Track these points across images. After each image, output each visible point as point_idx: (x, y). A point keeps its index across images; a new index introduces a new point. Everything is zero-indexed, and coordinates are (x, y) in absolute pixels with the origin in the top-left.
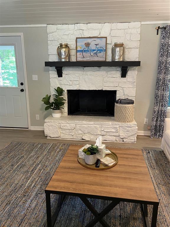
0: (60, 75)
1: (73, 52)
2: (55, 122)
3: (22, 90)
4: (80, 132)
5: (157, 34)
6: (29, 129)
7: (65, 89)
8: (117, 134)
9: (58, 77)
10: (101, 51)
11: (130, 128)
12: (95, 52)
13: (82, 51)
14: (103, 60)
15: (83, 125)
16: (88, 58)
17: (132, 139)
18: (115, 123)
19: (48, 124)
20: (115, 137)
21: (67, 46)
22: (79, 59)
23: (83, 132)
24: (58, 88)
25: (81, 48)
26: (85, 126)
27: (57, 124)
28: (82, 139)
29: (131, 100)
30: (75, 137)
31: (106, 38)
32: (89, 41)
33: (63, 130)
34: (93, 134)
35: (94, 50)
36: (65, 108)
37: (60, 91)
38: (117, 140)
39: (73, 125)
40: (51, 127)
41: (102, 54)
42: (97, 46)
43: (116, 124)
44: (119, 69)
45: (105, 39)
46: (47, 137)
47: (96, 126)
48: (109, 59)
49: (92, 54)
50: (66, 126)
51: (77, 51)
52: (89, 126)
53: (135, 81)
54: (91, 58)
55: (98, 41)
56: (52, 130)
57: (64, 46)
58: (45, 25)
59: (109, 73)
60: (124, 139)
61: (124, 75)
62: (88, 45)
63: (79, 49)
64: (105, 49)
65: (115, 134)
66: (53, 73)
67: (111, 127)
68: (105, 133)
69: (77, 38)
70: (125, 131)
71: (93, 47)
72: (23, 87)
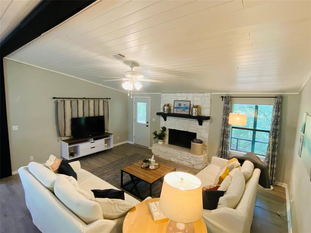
1: (172, 108)
2: (158, 146)
3: (147, 126)
5: (222, 101)
6: (149, 148)
7: (168, 128)
9: (164, 121)
10: (187, 108)
11: (197, 159)
13: (176, 108)
15: (171, 151)
16: (180, 112)
17: (199, 167)
18: (189, 154)
21: (168, 105)
22: (175, 112)
24: (164, 127)
27: (158, 148)
29: (202, 141)
30: (166, 158)
31: (190, 101)
32: (181, 102)
33: (160, 152)
34: (176, 158)
35: (183, 108)
36: (167, 139)
37: (164, 129)
38: (190, 165)
42: (185, 106)
47: (178, 153)
49: (182, 110)
50: (162, 150)
51: (174, 108)
52: (174, 152)
53: (208, 128)
55: (185, 103)
57: (166, 105)
58: (160, 93)
59: (192, 121)
60: (194, 166)
61: (201, 124)
62: (180, 105)
63: (175, 106)
64: (189, 107)
65: (188, 161)
66: (162, 119)
67: (186, 156)
68: (182, 159)
69: (175, 101)
70: (195, 160)
71: (182, 106)
72: (148, 124)
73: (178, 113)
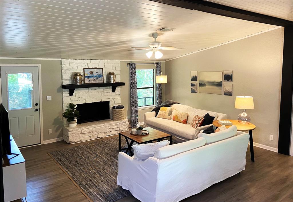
0: (71, 94)
2: (77, 129)
3: (37, 110)
4: (96, 133)
5: (128, 67)
6: (42, 144)
7: (76, 104)
8: (118, 129)
9: (70, 95)
10: (100, 76)
11: (125, 123)
12: (96, 77)
13: (88, 77)
14: (102, 82)
16: (92, 81)
17: (126, 130)
19: (72, 132)
20: (117, 131)
21: (80, 74)
23: (97, 132)
24: (70, 104)
25: (87, 75)
26: (99, 127)
27: (79, 131)
28: (97, 138)
29: (122, 106)
30: (92, 138)
32: (92, 70)
33: (83, 135)
34: (104, 132)
35: (96, 76)
39: (91, 129)
40: (74, 134)
41: (101, 78)
42: (98, 74)
43: (117, 122)
44: (111, 87)
45: (102, 69)
46: (69, 143)
47: (106, 126)
48: (105, 81)
49: (95, 79)
50: (86, 131)
51: (84, 78)
52: (101, 127)
53: (120, 94)
54: (94, 81)
55: (98, 70)
56: (75, 136)
57: (78, 75)
58: (60, 59)
59: (105, 90)
60: (122, 131)
61: (113, 91)
62: (91, 73)
64: (102, 75)
66: (66, 93)
67: (115, 125)
68: (111, 130)
69: (84, 69)
70: (123, 125)
71: (95, 74)
72: (37, 107)
73: (90, 82)
